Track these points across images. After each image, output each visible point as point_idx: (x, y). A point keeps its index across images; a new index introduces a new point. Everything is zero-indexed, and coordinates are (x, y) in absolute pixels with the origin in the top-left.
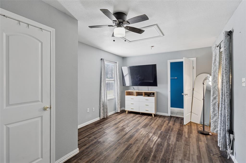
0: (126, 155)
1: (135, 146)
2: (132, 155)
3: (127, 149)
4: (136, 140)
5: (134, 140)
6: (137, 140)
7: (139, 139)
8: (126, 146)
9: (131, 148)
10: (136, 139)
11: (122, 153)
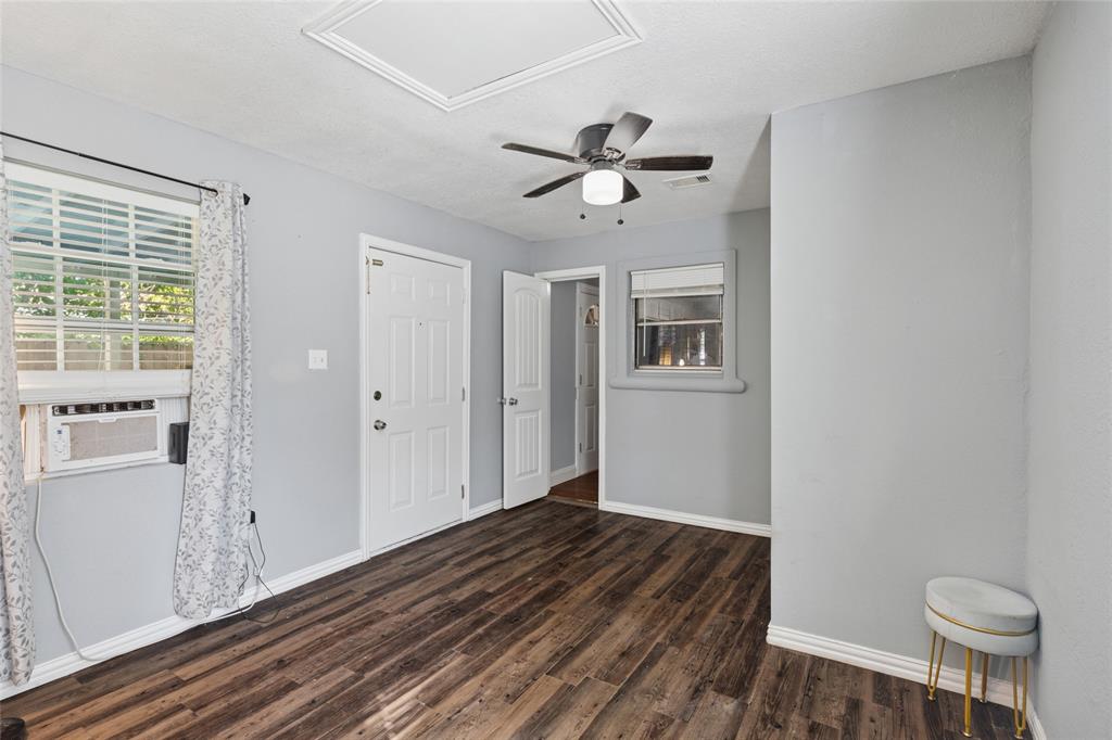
0: (580, 630)
1: (533, 663)
2: (557, 631)
3: (574, 651)
4: (518, 701)
5: (527, 701)
6: (511, 698)
7: (500, 701)
8: (577, 662)
9: (557, 654)
10: (513, 707)
11: (596, 638)
